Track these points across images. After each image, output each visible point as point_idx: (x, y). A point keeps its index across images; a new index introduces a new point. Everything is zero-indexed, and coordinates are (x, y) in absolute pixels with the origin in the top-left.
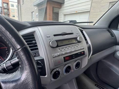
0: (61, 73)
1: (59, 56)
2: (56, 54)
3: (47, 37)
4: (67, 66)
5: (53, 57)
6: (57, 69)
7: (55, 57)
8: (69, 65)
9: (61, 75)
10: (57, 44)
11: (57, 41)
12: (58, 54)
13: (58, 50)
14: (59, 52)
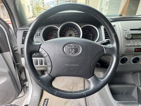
0: (128, 60)
1: (131, 46)
2: (129, 45)
3: (124, 30)
4: (136, 57)
5: (126, 46)
6: (126, 57)
7: (127, 46)
8: (139, 57)
9: (127, 63)
10: (132, 37)
11: (132, 34)
12: (131, 45)
13: (132, 42)
14: (131, 43)
